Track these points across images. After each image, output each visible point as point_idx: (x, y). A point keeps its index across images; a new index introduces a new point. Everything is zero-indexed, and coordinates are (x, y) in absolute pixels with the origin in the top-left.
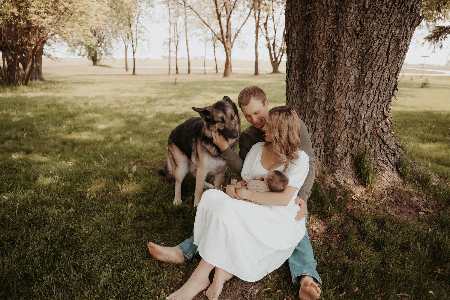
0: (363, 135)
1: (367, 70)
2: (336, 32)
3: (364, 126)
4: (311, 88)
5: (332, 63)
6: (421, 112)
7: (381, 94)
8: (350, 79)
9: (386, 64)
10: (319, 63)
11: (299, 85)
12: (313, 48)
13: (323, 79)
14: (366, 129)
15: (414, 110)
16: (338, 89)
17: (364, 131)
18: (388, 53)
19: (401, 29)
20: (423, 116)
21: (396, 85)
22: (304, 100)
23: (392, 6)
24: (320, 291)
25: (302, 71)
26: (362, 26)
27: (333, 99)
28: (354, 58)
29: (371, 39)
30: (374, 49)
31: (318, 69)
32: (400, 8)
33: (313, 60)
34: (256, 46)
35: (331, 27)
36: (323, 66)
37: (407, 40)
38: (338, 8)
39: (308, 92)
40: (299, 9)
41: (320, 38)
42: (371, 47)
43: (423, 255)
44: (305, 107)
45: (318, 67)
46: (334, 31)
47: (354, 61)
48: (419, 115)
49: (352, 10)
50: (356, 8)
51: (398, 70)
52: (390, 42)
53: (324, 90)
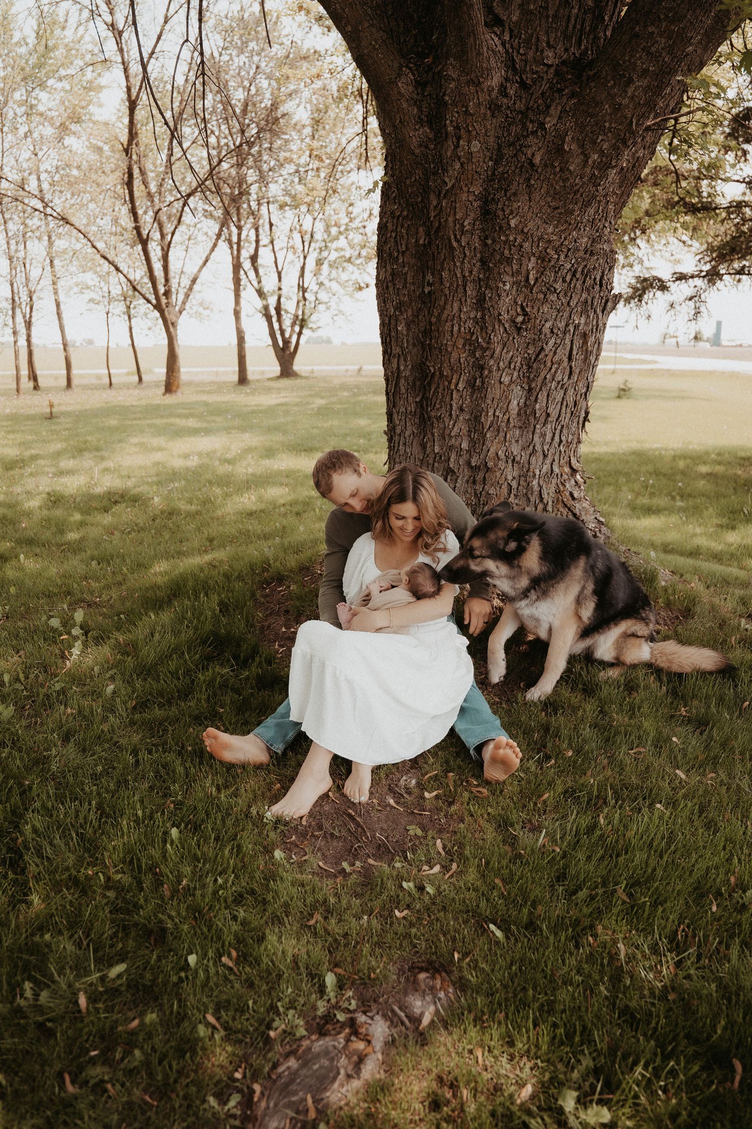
0: (540, 507)
1: (538, 390)
2: (481, 324)
3: (540, 491)
4: (441, 426)
5: (476, 379)
6: (624, 454)
7: (565, 431)
8: (510, 407)
9: (569, 378)
10: (454, 381)
11: (417, 421)
12: (441, 352)
13: (461, 409)
14: (545, 496)
15: (609, 449)
16: (490, 427)
17: (541, 499)
18: (570, 358)
19: (588, 317)
20: (628, 462)
21: (587, 413)
22: (429, 450)
23: (571, 280)
24: (520, 755)
25: (421, 395)
26: (525, 314)
27: (483, 444)
28: (514, 369)
29: (542, 336)
30: (547, 352)
31: (453, 391)
32: (584, 282)
33: (441, 375)
34: (237, 314)
35: (472, 316)
36: (461, 386)
37: (598, 335)
38: (482, 283)
39: (436, 435)
40: (409, 279)
41: (452, 335)
42: (542, 349)
43: (659, 694)
44: (431, 461)
45: (453, 387)
46: (477, 323)
47: (516, 374)
48: (619, 459)
49: (507, 287)
50: (514, 283)
51: (588, 387)
52: (572, 341)
53: (465, 430)
